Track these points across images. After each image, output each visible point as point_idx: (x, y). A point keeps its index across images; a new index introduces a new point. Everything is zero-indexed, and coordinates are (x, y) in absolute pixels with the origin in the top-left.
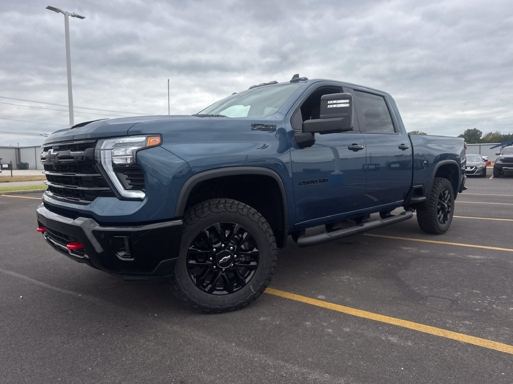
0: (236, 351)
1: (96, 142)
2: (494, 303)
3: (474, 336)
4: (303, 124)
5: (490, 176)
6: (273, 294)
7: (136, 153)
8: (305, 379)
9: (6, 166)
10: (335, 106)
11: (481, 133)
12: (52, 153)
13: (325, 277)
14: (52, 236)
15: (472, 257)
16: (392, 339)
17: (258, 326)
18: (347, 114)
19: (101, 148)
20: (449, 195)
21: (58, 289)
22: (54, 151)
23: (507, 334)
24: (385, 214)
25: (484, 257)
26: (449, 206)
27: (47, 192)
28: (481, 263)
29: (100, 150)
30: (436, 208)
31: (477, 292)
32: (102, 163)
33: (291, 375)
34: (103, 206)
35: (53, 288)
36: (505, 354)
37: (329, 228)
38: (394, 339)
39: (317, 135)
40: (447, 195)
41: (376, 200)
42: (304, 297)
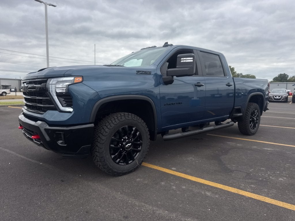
0: (120, 196)
1: (47, 80)
2: (271, 176)
3: (255, 193)
4: (167, 71)
5: (290, 102)
6: (148, 166)
7: (68, 86)
8: (154, 213)
9: (14, 90)
10: (185, 61)
11: (288, 76)
12: (25, 85)
13: (179, 158)
14: (26, 131)
15: (266, 149)
16: (208, 193)
17: (135, 184)
18: (191, 66)
19: (50, 83)
20: (257, 113)
21: (30, 160)
22: (27, 84)
23: (274, 193)
24: (217, 123)
25: (273, 149)
26: (257, 119)
27: (24, 107)
28: (270, 153)
29: (49, 84)
30: (249, 120)
31: (264, 169)
32: (50, 92)
33: (147, 210)
34: (51, 116)
35: (28, 159)
36: (269, 204)
37: (184, 130)
38: (208, 194)
39: (175, 77)
40: (256, 113)
41: (214, 114)
42: (164, 169)
